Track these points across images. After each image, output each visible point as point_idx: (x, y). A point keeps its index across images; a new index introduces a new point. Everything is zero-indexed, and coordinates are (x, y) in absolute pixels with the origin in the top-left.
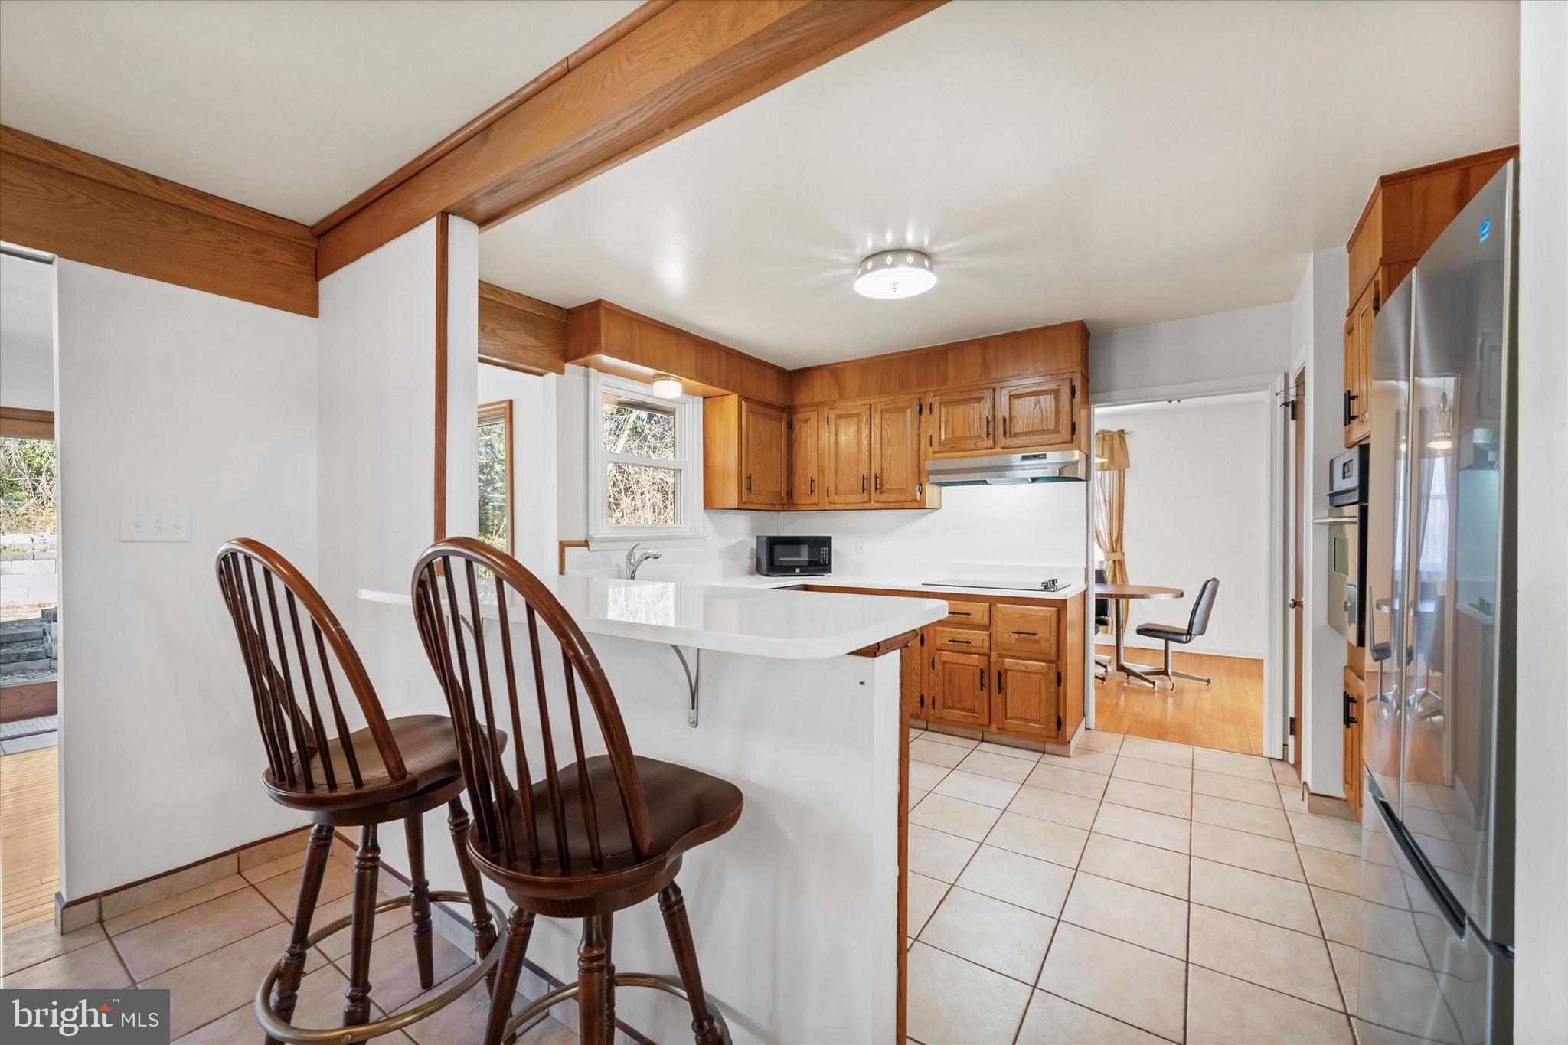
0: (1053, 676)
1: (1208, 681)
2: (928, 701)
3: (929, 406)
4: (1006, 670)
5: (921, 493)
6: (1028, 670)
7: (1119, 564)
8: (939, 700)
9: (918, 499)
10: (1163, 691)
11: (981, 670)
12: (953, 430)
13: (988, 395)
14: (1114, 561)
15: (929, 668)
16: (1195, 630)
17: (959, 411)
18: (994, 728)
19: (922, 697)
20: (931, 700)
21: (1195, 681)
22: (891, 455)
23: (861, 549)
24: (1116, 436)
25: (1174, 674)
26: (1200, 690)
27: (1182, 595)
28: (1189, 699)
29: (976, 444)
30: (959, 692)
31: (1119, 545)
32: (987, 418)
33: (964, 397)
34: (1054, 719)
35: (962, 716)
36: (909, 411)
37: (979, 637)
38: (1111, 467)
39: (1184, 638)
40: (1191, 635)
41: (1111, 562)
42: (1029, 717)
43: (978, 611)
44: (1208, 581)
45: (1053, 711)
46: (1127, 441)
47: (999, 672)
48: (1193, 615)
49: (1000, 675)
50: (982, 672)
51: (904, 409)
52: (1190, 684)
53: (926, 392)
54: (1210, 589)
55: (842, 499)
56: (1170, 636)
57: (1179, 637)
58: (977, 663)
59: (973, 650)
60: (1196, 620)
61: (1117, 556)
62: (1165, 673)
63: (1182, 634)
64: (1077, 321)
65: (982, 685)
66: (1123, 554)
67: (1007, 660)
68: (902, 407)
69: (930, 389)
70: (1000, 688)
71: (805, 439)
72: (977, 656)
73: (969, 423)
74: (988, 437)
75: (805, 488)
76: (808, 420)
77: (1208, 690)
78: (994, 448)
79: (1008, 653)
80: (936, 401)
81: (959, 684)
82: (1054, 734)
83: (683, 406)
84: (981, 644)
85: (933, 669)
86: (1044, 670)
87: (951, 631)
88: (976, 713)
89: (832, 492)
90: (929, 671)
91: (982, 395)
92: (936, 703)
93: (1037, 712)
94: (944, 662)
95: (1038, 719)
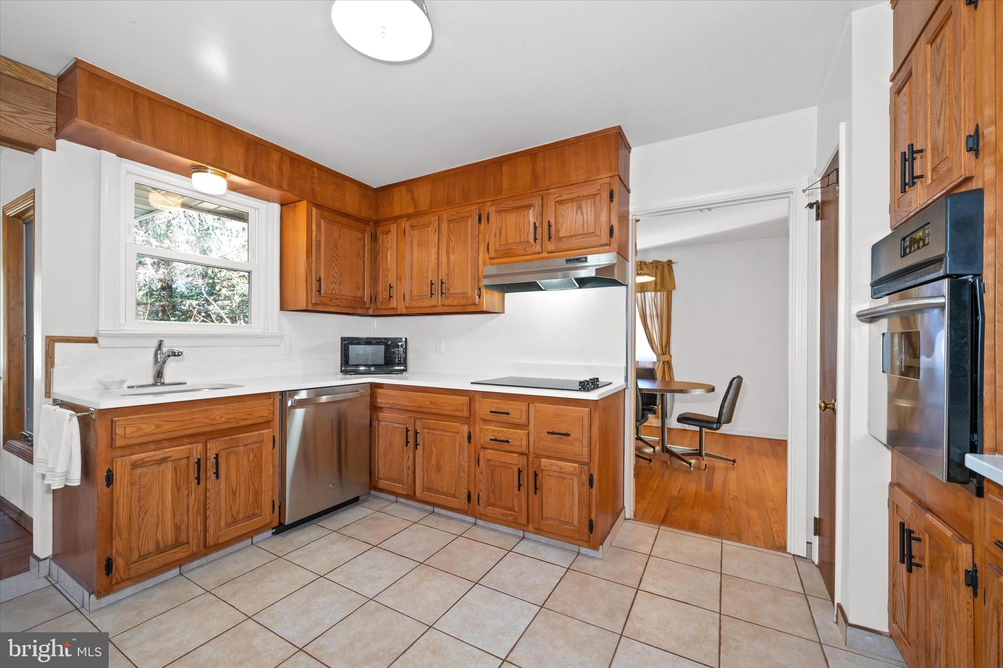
0: (585, 478)
1: (734, 461)
2: (474, 497)
3: (486, 217)
4: (542, 470)
5: (479, 297)
6: (561, 471)
7: (668, 365)
8: (483, 496)
9: (477, 302)
10: (698, 468)
11: (519, 469)
12: (506, 237)
13: (537, 201)
14: (664, 362)
15: (475, 465)
16: (723, 418)
17: (512, 219)
18: (531, 527)
19: (469, 493)
20: (476, 496)
21: (723, 461)
22: (454, 262)
23: (440, 350)
24: (666, 265)
25: (707, 455)
26: (727, 469)
27: (713, 390)
28: (718, 477)
29: (525, 249)
30: (501, 491)
31: (668, 349)
32: (535, 223)
33: (516, 205)
34: (587, 522)
35: (503, 515)
36: (470, 221)
37: (517, 437)
38: (662, 289)
39: (715, 426)
40: (720, 423)
41: (661, 362)
42: (562, 519)
43: (516, 411)
44: (734, 379)
45: (585, 513)
46: (674, 269)
47: (535, 472)
48: (722, 407)
49: (536, 475)
50: (520, 471)
51: (465, 218)
52: (720, 464)
53: (484, 202)
54: (736, 385)
55: (415, 303)
56: (704, 424)
57: (710, 425)
58: (516, 462)
59: (513, 449)
60: (724, 411)
61: (666, 358)
62: (698, 454)
63: (713, 423)
64: (615, 127)
65: (520, 485)
66: (671, 356)
67: (543, 460)
68: (464, 218)
69: (487, 199)
70: (536, 489)
71: (386, 250)
72: (516, 455)
73: (520, 230)
74: (535, 242)
75: (386, 294)
76: (389, 231)
77: (733, 468)
78: (542, 253)
79: (545, 453)
80: (492, 210)
81: (500, 483)
82: (585, 538)
83: (257, 210)
84: (519, 443)
85: (479, 466)
86: (577, 471)
87: (494, 430)
88: (515, 511)
89: (407, 298)
90: (475, 467)
91: (531, 202)
92: (480, 500)
93: (570, 513)
94: (488, 460)
95: (571, 521)
